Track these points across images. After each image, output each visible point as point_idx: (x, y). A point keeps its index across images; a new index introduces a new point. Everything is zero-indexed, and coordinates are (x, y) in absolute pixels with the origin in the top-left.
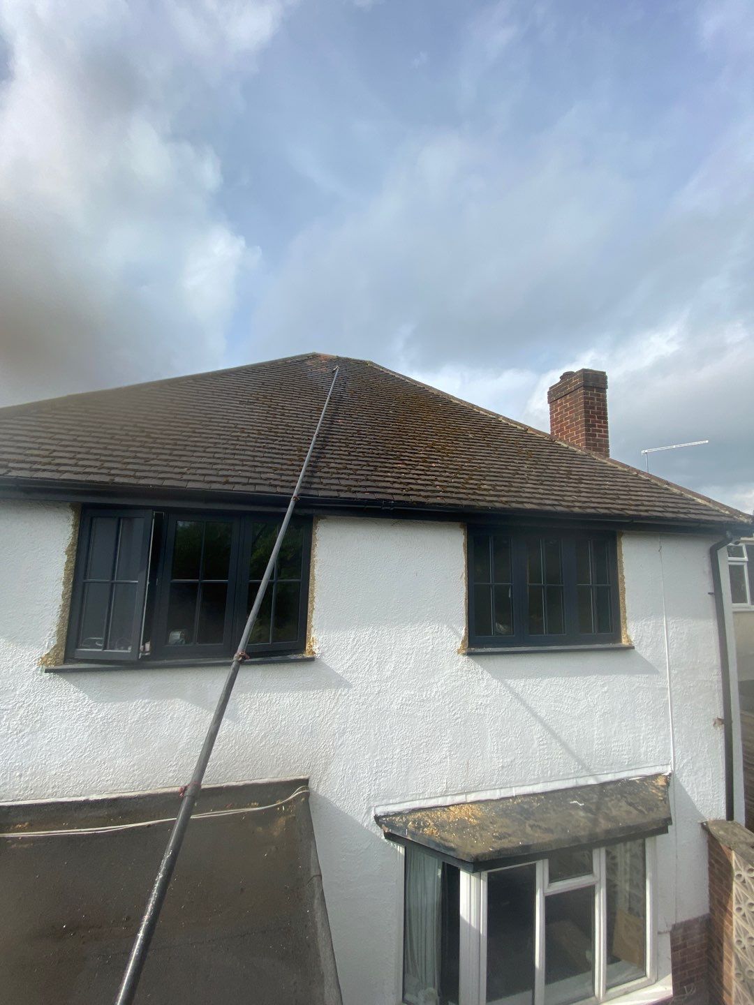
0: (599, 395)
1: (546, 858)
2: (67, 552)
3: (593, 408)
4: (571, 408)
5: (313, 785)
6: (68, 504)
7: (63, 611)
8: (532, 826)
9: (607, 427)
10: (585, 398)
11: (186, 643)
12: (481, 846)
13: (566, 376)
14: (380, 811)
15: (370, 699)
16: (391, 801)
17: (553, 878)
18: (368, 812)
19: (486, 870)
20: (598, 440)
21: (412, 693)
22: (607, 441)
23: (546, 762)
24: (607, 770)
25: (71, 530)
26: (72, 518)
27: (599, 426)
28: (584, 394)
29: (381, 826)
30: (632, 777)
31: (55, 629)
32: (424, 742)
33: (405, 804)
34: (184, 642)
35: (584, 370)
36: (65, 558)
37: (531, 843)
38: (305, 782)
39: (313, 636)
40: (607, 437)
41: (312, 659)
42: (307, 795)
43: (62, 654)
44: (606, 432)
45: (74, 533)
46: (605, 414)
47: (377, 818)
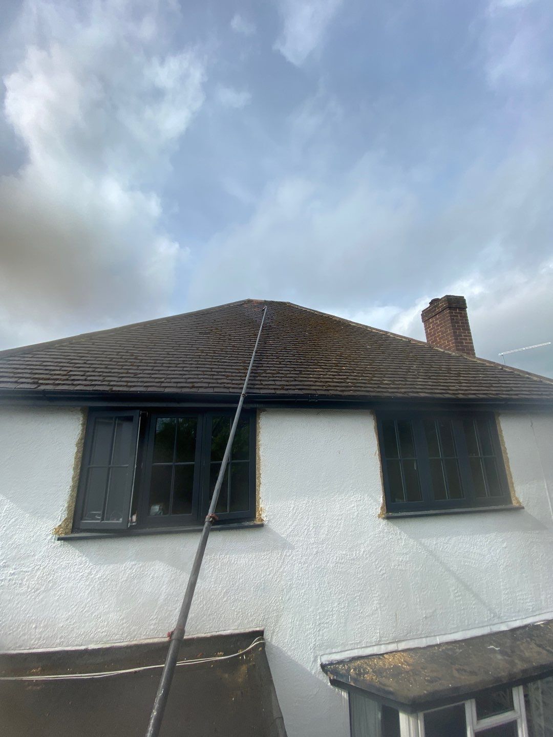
0: (461, 313)
1: (473, 698)
2: (77, 445)
3: (458, 323)
4: (441, 324)
5: (267, 635)
6: (79, 408)
7: (72, 491)
8: (458, 670)
9: (471, 336)
10: (451, 316)
11: (164, 514)
12: (416, 689)
13: (434, 302)
14: (325, 659)
15: (310, 558)
16: (334, 650)
17: (481, 715)
18: (315, 660)
19: (421, 711)
20: (466, 346)
21: (344, 552)
22: (473, 347)
23: (463, 612)
24: (515, 616)
25: (80, 427)
26: (81, 419)
27: (464, 336)
28: (450, 313)
29: (327, 674)
30: (537, 622)
31: (66, 505)
32: (357, 596)
33: (346, 653)
34: (162, 514)
35: (447, 296)
36: (75, 450)
37: (459, 685)
38: (260, 634)
39: (260, 506)
40: (472, 343)
41: (262, 526)
42: (263, 645)
43: (71, 525)
44: (471, 339)
45: (82, 430)
46: (468, 326)
47: (323, 666)
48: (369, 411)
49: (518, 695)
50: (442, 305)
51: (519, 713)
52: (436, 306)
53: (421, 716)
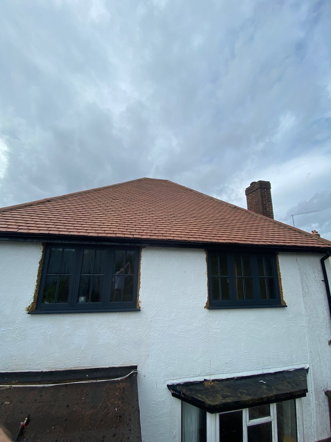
0: (267, 192)
2: (39, 263)
3: (265, 197)
5: (139, 369)
6: (41, 243)
7: (37, 287)
10: (261, 193)
11: (86, 302)
13: (253, 184)
14: (170, 382)
15: (165, 329)
16: (175, 378)
17: (251, 417)
18: (164, 383)
19: (218, 413)
20: (268, 211)
21: (184, 326)
22: (273, 212)
24: (278, 365)
26: (42, 248)
27: (268, 205)
29: (170, 390)
30: (291, 369)
31: (33, 295)
35: (260, 181)
38: (135, 367)
39: (139, 300)
41: (139, 310)
42: (137, 373)
43: (35, 306)
44: (272, 207)
45: (43, 255)
46: (271, 199)
47: (168, 386)
48: (204, 249)
49: (273, 408)
50: (257, 186)
51: (273, 418)
52: (253, 187)
53: (218, 415)
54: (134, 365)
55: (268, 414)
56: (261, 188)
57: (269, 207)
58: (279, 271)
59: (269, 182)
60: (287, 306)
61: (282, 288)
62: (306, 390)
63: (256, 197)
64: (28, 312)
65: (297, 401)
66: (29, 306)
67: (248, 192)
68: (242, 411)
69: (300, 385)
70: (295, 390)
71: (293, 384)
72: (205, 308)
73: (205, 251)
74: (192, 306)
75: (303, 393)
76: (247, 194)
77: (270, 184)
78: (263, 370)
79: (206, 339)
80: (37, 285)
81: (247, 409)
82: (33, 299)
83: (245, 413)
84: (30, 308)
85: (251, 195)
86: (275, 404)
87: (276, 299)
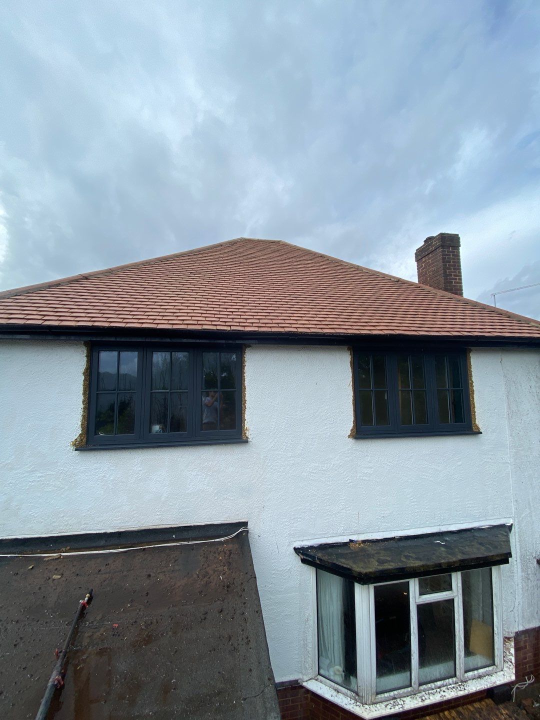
0: (454, 252)
1: (417, 577)
2: (84, 374)
3: (450, 262)
5: (250, 526)
6: (83, 342)
7: (84, 412)
8: (405, 556)
9: (461, 276)
10: (443, 255)
13: (429, 240)
14: (298, 545)
16: (305, 538)
17: (423, 592)
19: (372, 584)
20: (455, 286)
21: (317, 464)
22: (461, 287)
23: (416, 514)
24: (462, 520)
25: (85, 359)
26: (85, 351)
27: (454, 275)
28: (442, 251)
29: (298, 555)
30: (482, 526)
31: (80, 423)
32: (326, 498)
33: (315, 540)
34: (161, 432)
35: (441, 234)
36: (83, 378)
38: (245, 524)
39: (246, 426)
40: (461, 283)
41: (246, 442)
43: (85, 440)
44: (461, 279)
45: (87, 362)
46: (459, 266)
47: (295, 549)
48: (346, 347)
49: (457, 579)
50: (436, 243)
51: (456, 593)
52: (429, 245)
53: (372, 587)
54: (243, 521)
55: (450, 588)
56: (443, 246)
57: (456, 279)
58: (471, 379)
59: (457, 235)
60: (481, 433)
61: (474, 405)
62: (509, 555)
63: (433, 263)
64: (75, 448)
65: (494, 569)
66: (76, 439)
67: (421, 255)
68: (408, 582)
69: (499, 547)
70: (491, 554)
71: (488, 546)
72: (349, 437)
73: (349, 349)
74: (329, 434)
75: (504, 558)
76: (418, 260)
77: (459, 238)
78: (440, 527)
79: (351, 482)
80: (84, 408)
81: (417, 580)
82: (80, 429)
83: (414, 586)
84: (77, 442)
85: (426, 260)
86: (459, 573)
87: (464, 422)
